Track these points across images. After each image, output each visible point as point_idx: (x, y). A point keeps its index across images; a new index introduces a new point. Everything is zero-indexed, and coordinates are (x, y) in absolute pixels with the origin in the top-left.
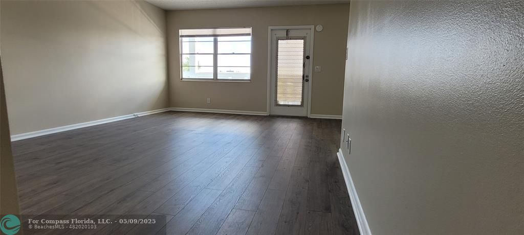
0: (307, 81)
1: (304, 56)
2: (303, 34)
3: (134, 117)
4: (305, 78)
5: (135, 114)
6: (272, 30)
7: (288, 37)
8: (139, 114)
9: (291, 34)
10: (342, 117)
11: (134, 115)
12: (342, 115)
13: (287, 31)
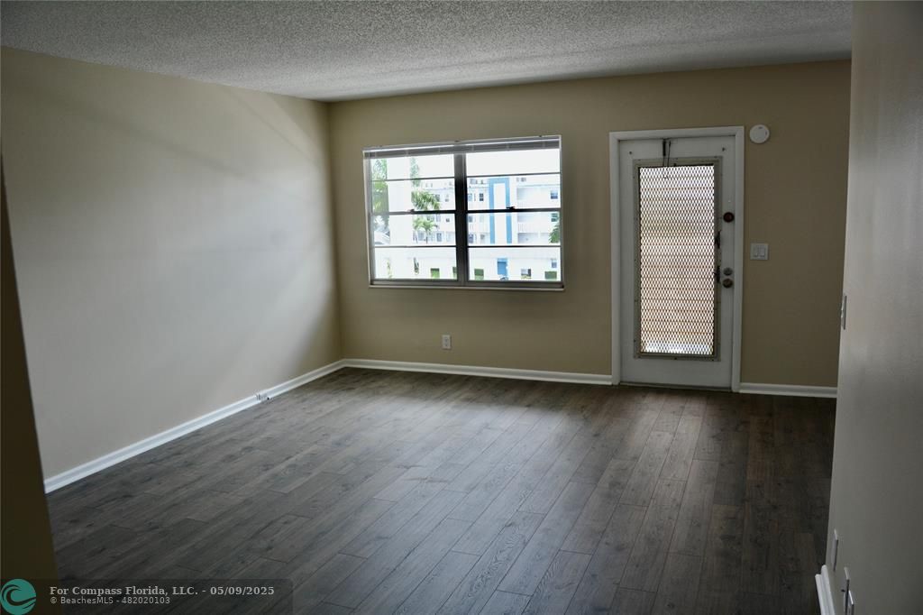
0: (729, 284)
1: (716, 214)
2: (711, 149)
3: (259, 401)
4: (723, 277)
5: (261, 393)
6: (619, 141)
7: (667, 160)
8: (271, 392)
9: (677, 150)
10: (835, 392)
11: (259, 397)
12: (836, 385)
13: (666, 143)
